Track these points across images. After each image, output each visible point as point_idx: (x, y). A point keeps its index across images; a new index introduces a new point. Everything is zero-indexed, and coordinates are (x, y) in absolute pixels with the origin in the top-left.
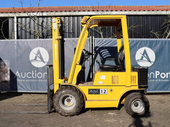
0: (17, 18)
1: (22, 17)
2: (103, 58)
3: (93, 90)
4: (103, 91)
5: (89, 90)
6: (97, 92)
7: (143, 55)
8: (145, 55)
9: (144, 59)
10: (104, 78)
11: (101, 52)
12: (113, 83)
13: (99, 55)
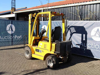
2: (71, 32)
8: (98, 33)
11: (71, 29)
13: (69, 30)
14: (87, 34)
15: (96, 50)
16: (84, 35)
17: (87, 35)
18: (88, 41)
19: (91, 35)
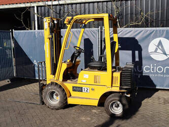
0: (37, 7)
1: (41, 6)
3: (76, 87)
4: (86, 90)
5: (73, 87)
6: (80, 90)
7: (158, 46)
8: (160, 47)
9: (159, 51)
10: (87, 77)
12: (95, 82)
14: (142, 50)
15: (159, 75)
16: (137, 52)
17: (143, 52)
18: (144, 62)
19: (149, 52)
